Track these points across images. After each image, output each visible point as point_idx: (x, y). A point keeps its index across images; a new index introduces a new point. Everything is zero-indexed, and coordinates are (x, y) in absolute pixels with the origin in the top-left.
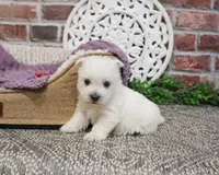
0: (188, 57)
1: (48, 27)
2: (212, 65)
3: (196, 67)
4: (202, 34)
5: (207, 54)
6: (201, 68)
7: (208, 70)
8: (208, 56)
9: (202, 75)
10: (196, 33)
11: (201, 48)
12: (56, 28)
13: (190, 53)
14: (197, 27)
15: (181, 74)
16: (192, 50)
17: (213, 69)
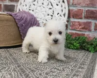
0: (79, 22)
1: (11, 5)
2: (93, 28)
3: (83, 28)
4: (87, 9)
5: (90, 21)
6: (86, 29)
7: (90, 31)
8: (90, 22)
9: (87, 33)
10: (83, 9)
11: (86, 17)
12: (14, 6)
13: (80, 20)
14: (84, 5)
15: (74, 32)
16: (81, 18)
17: (93, 30)
